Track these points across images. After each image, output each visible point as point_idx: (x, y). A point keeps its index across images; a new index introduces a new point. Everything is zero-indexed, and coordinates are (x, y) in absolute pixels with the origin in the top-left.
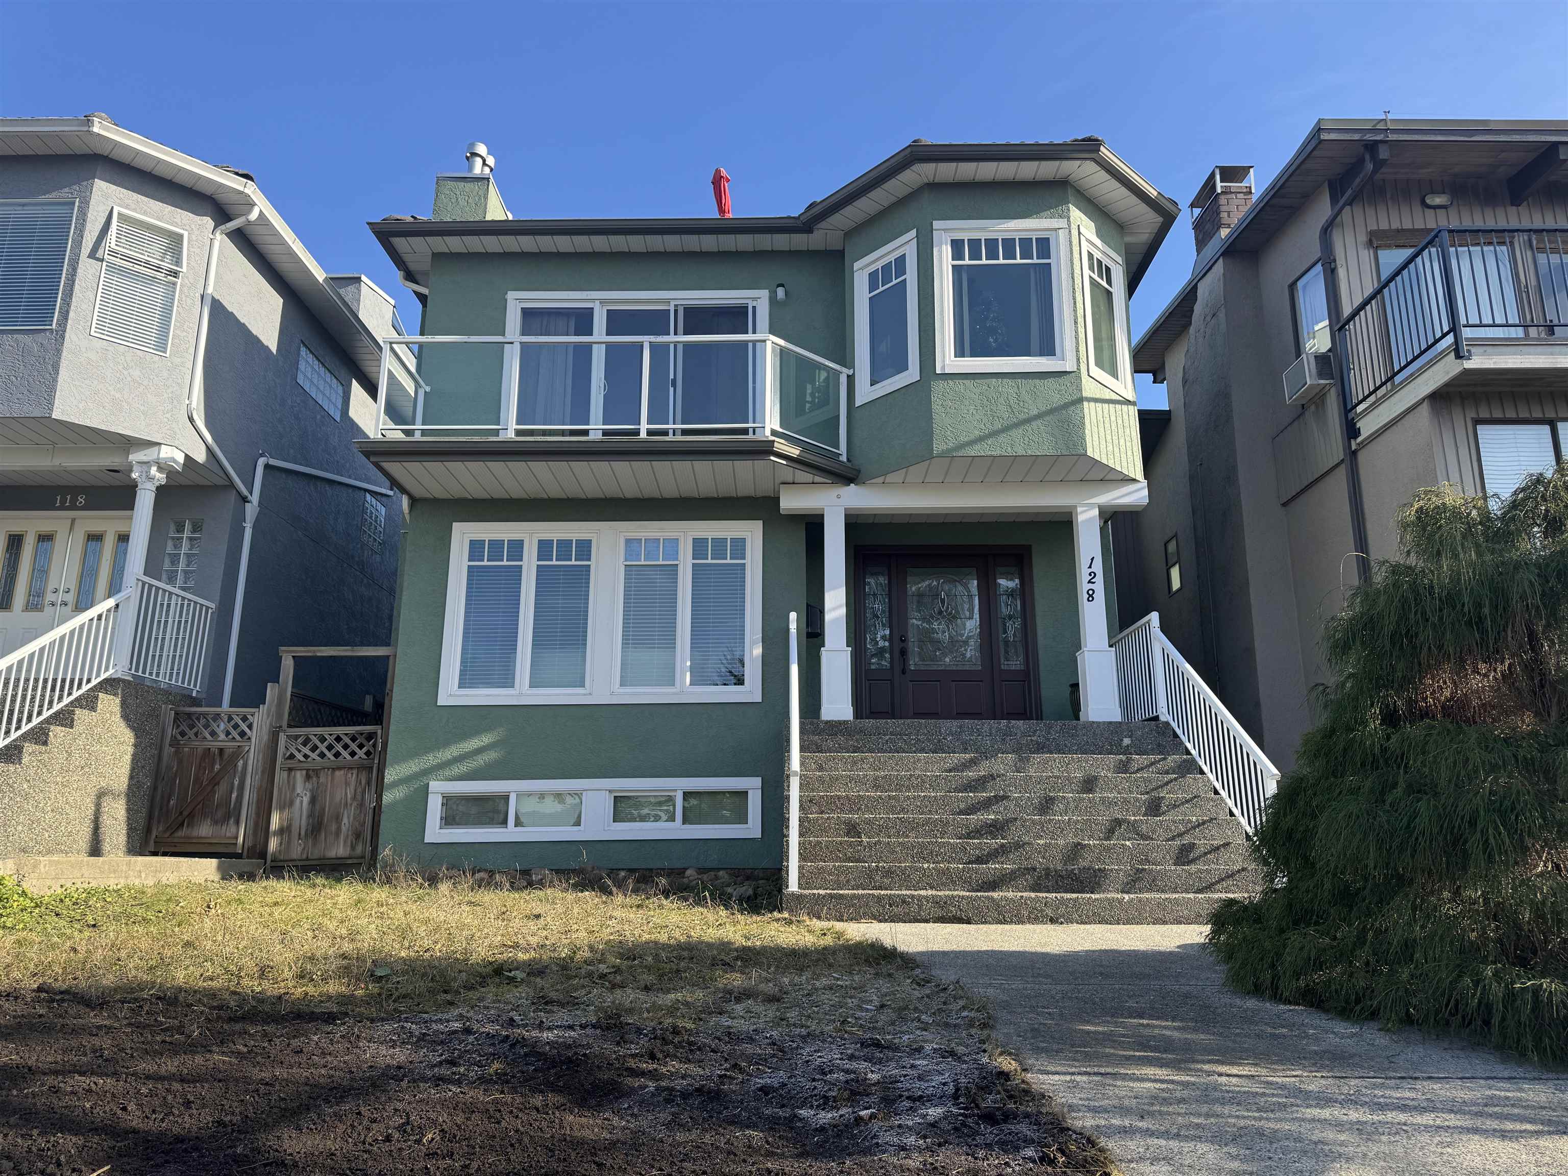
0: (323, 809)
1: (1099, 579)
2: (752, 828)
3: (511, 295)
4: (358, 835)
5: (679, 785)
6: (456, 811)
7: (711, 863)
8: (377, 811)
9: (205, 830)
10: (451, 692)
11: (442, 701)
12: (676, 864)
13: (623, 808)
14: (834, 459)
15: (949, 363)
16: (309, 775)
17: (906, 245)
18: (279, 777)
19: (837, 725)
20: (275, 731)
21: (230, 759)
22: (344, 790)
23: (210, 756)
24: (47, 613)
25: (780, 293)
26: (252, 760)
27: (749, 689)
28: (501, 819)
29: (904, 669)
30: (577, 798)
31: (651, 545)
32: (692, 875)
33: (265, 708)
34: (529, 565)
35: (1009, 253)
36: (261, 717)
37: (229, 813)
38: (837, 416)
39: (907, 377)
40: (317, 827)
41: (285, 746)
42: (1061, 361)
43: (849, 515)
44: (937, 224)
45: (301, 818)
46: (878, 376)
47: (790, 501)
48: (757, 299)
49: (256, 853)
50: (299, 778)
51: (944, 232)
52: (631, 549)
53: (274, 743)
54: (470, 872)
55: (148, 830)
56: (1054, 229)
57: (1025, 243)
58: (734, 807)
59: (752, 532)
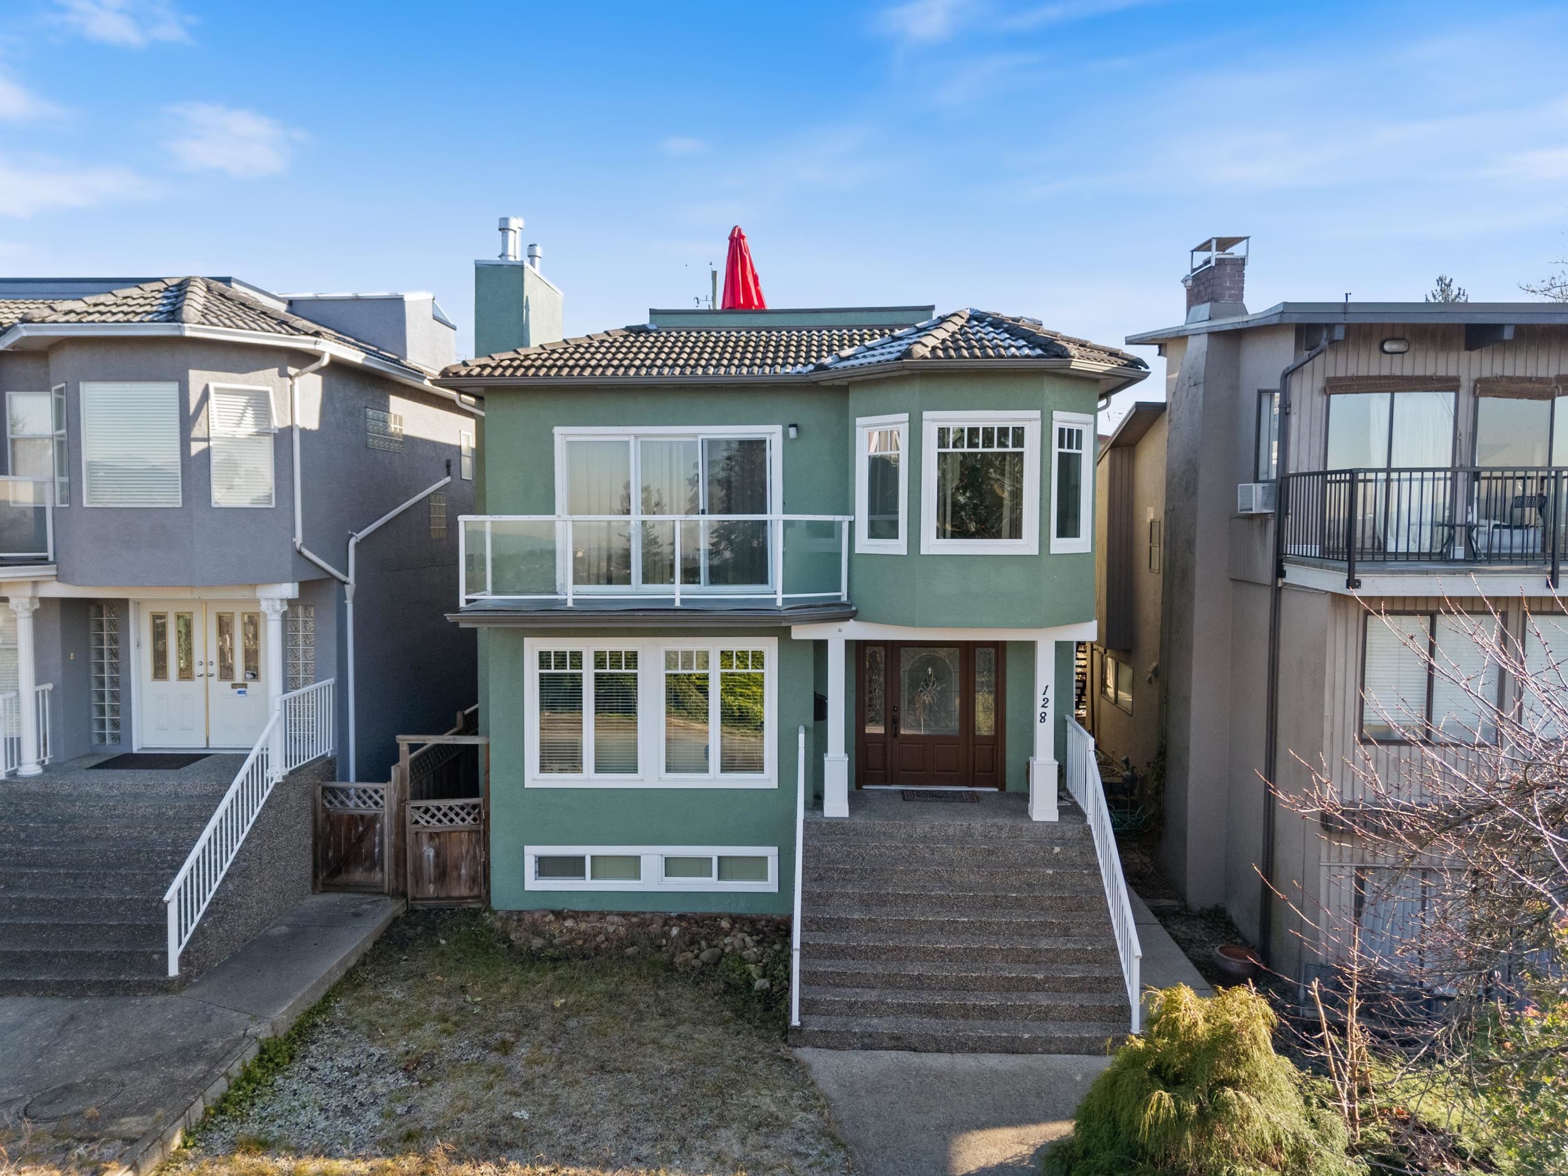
0: (445, 861)
1: (1051, 704)
2: (771, 885)
3: (558, 431)
4: (473, 881)
5: (714, 851)
6: (546, 867)
7: (740, 909)
8: (487, 866)
9: (358, 875)
10: (534, 777)
11: (528, 784)
12: (714, 909)
13: (672, 867)
14: (835, 603)
15: (932, 544)
16: (432, 836)
17: (899, 423)
18: (409, 838)
19: (835, 824)
20: (402, 802)
21: (370, 822)
22: (461, 847)
23: (354, 820)
24: (199, 682)
25: (792, 432)
26: (387, 824)
27: (768, 779)
28: (581, 874)
29: (896, 734)
30: (637, 859)
31: (688, 657)
32: (725, 924)
33: (391, 784)
34: (588, 673)
35: (988, 442)
36: (389, 791)
37: (374, 863)
38: (840, 555)
39: (898, 546)
40: (443, 874)
41: (411, 814)
42: (1027, 544)
43: (848, 643)
44: (926, 415)
45: (429, 868)
46: (874, 533)
47: (800, 633)
48: (773, 435)
49: (399, 893)
50: (425, 838)
51: (933, 421)
52: (671, 659)
53: (401, 809)
54: (559, 915)
55: (315, 875)
56: (1029, 420)
57: (1003, 432)
58: (756, 868)
59: (769, 647)
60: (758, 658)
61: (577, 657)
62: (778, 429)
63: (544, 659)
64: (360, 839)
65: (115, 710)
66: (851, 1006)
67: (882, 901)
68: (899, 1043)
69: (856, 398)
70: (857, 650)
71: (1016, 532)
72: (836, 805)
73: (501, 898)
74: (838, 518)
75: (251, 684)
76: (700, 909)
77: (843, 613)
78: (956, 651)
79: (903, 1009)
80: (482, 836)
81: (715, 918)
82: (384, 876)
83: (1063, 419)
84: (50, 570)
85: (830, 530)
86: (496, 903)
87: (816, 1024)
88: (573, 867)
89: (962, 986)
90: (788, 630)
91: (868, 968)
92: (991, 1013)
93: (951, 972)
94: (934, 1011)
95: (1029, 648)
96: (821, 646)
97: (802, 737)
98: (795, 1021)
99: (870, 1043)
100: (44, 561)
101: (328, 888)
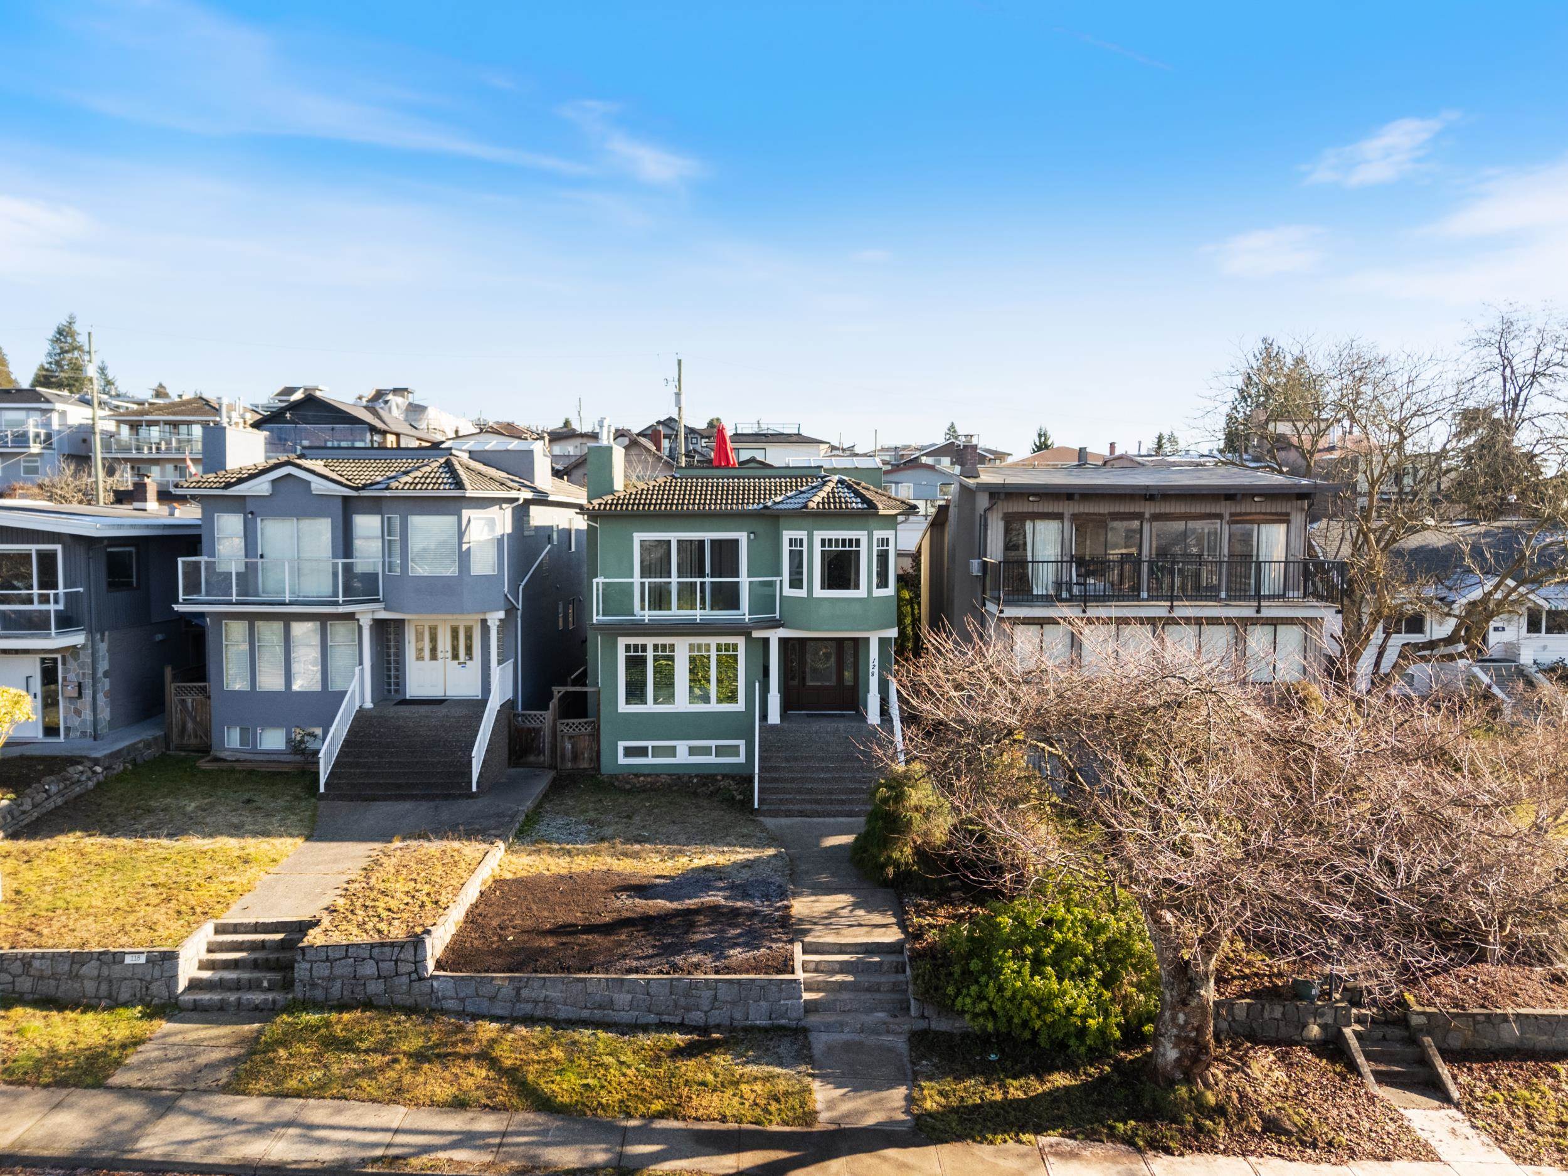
0: (577, 750)
1: (877, 668)
2: (742, 759)
3: (635, 535)
4: (591, 760)
5: (713, 743)
6: (629, 752)
7: (727, 771)
8: (598, 752)
9: (532, 758)
10: (623, 707)
11: (620, 710)
12: (713, 772)
13: (692, 751)
14: (773, 619)
15: (819, 592)
16: (570, 738)
17: (802, 534)
18: (559, 738)
19: (774, 726)
20: (554, 721)
21: (538, 731)
22: (584, 743)
23: (530, 730)
24: (440, 662)
25: (752, 536)
26: (547, 731)
27: (740, 706)
28: (646, 755)
29: (804, 685)
30: (674, 747)
31: (699, 646)
32: (719, 778)
33: (550, 712)
34: (650, 654)
35: (844, 545)
36: (548, 716)
37: (541, 752)
38: (775, 596)
39: (802, 593)
40: (575, 757)
41: (559, 727)
42: (862, 593)
43: (780, 639)
44: (815, 532)
45: (569, 754)
46: (791, 586)
47: (756, 634)
48: (743, 537)
49: (553, 767)
50: (566, 739)
51: (819, 535)
52: (691, 647)
53: (555, 725)
54: (637, 776)
55: (510, 759)
56: (862, 535)
57: (851, 541)
58: (734, 751)
59: (741, 641)
60: (735, 647)
61: (644, 648)
62: (745, 534)
63: (628, 647)
64: (533, 740)
65: (397, 677)
66: (781, 800)
67: (796, 759)
68: (801, 814)
69: (782, 520)
70: (783, 642)
71: (857, 587)
72: (774, 717)
73: (606, 767)
74: (774, 579)
75: (469, 663)
76: (707, 772)
77: (775, 624)
78: (834, 644)
79: (803, 801)
80: (596, 735)
81: (716, 775)
82: (545, 758)
83: (878, 534)
84: (382, 605)
85: (771, 584)
86: (603, 771)
87: (765, 807)
88: (642, 752)
89: (830, 792)
90: (750, 633)
91: (788, 786)
92: (843, 802)
93: (825, 786)
94: (817, 802)
95: (867, 640)
96: (766, 641)
97: (757, 685)
98: (756, 806)
99: (788, 814)
100: (377, 601)
101: (516, 765)
